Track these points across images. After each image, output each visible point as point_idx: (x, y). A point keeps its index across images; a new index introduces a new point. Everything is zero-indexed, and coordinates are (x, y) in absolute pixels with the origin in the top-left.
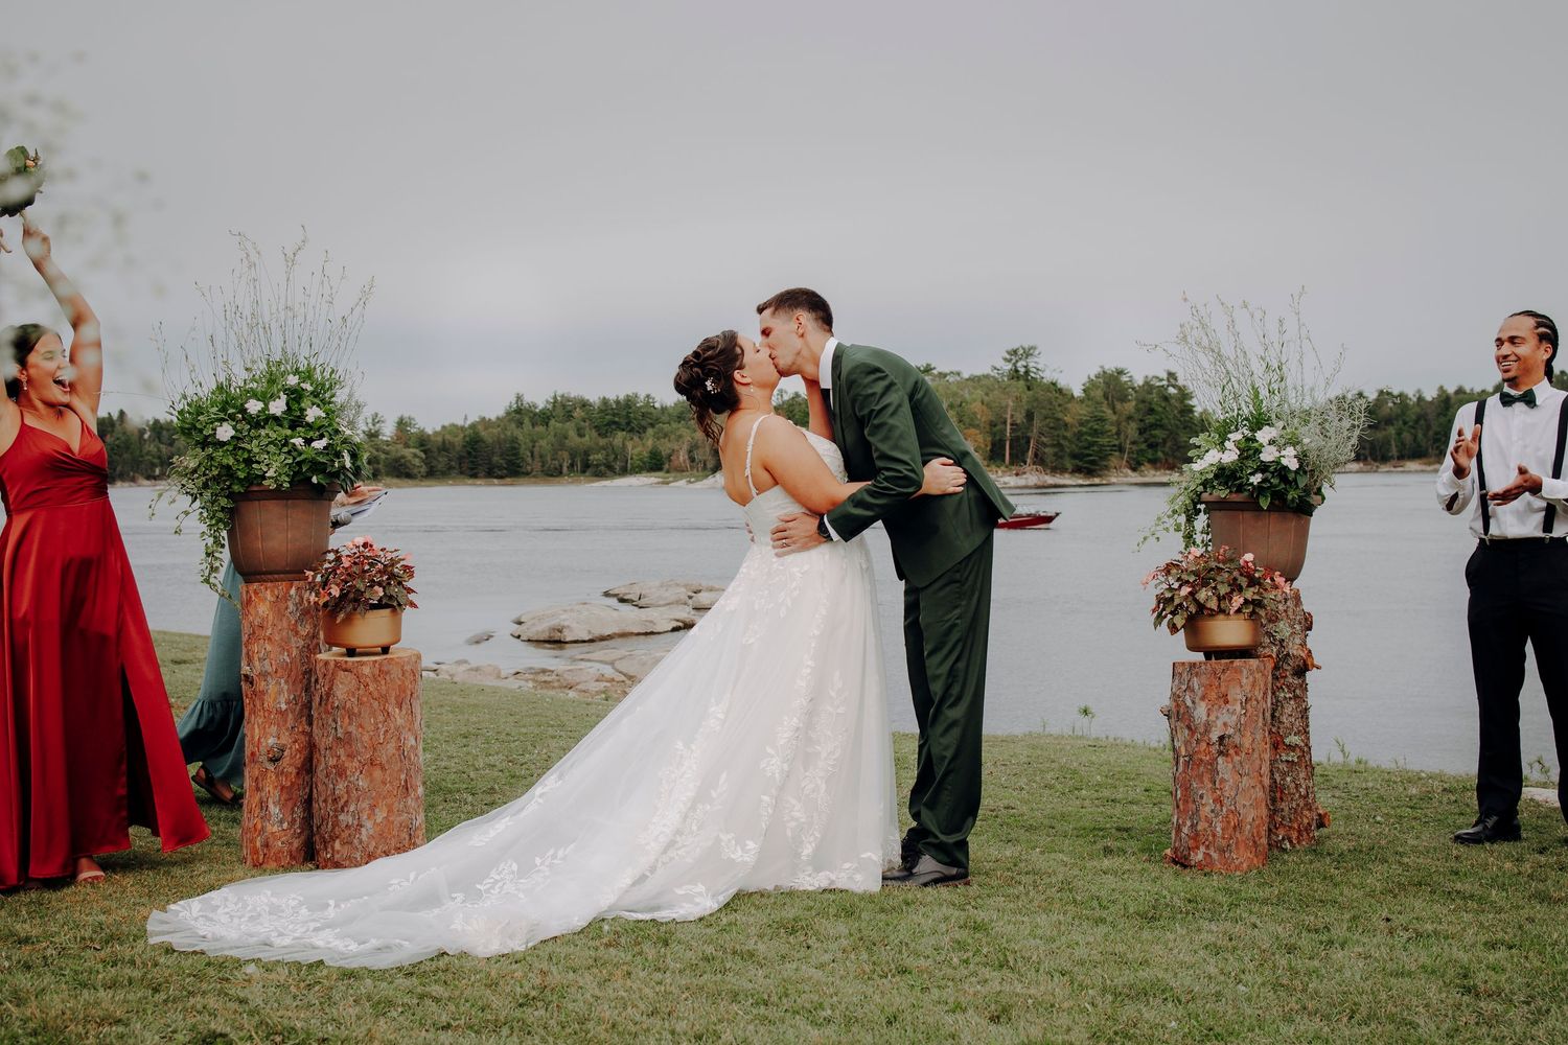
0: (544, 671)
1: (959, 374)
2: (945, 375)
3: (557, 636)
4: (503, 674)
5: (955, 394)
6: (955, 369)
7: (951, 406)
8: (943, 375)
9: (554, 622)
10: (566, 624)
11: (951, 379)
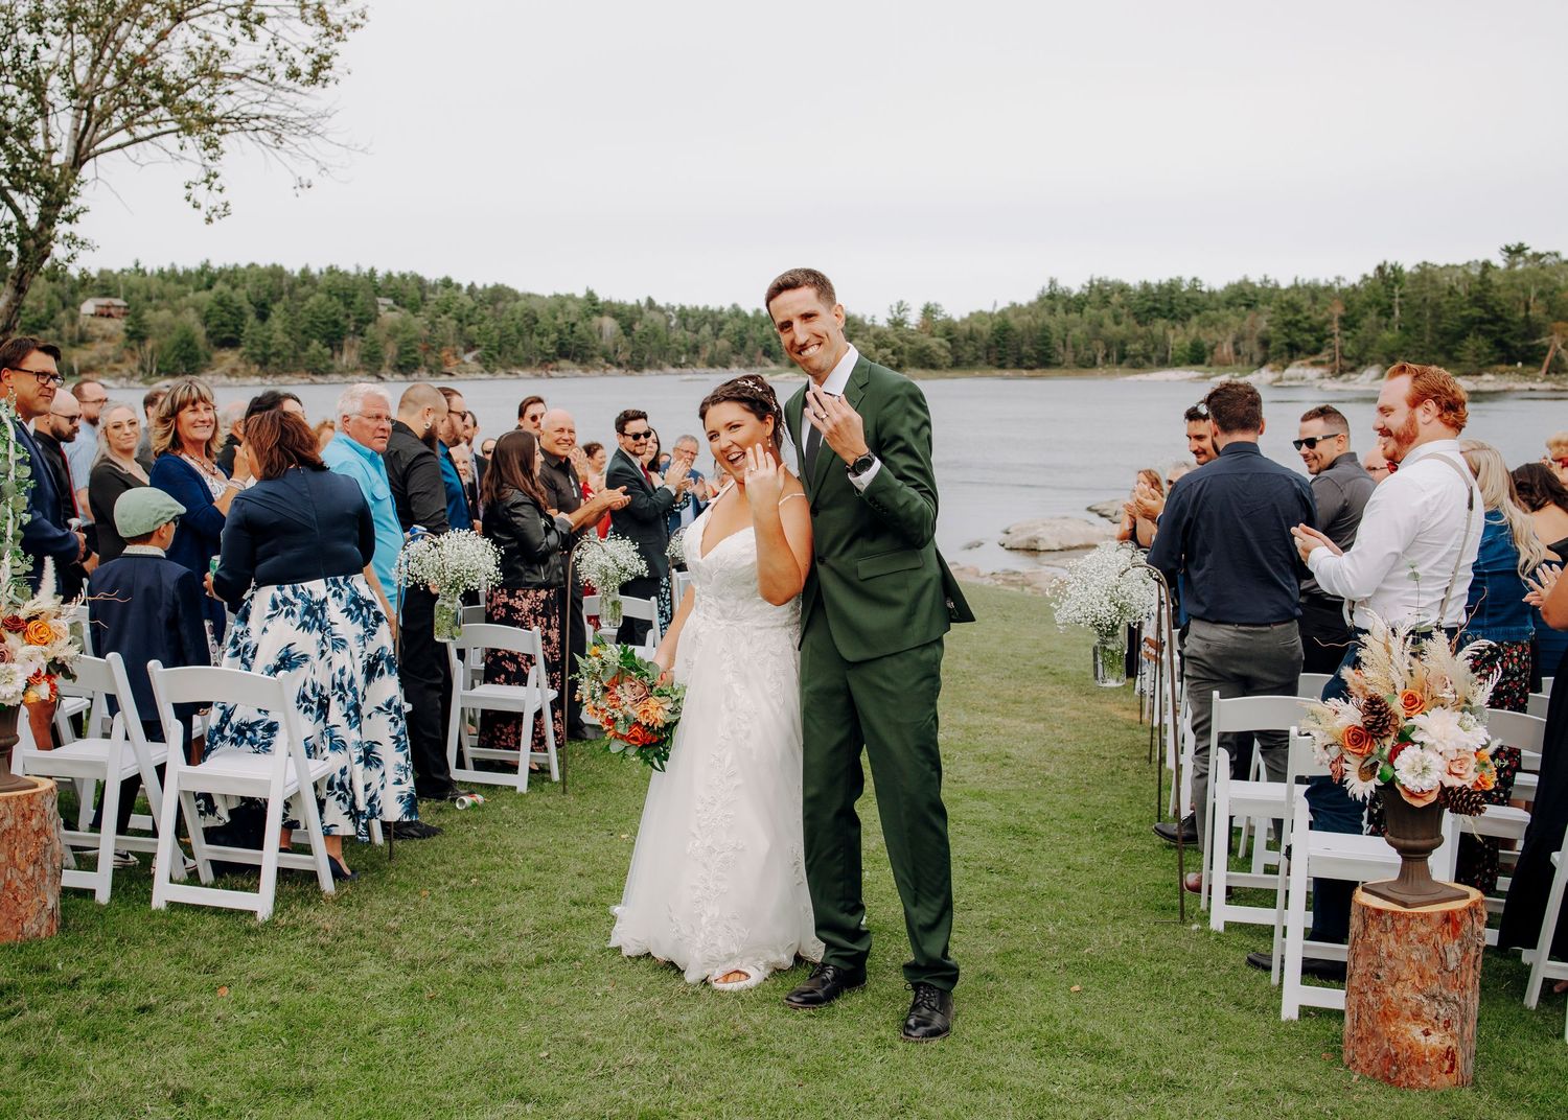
0: (1015, 573)
1: (1556, 254)
2: (1542, 256)
3: (1033, 546)
4: (982, 574)
5: (1546, 280)
6: (1552, 249)
7: (1541, 294)
8: (1537, 257)
9: (1032, 534)
10: (1041, 536)
11: (1549, 261)
